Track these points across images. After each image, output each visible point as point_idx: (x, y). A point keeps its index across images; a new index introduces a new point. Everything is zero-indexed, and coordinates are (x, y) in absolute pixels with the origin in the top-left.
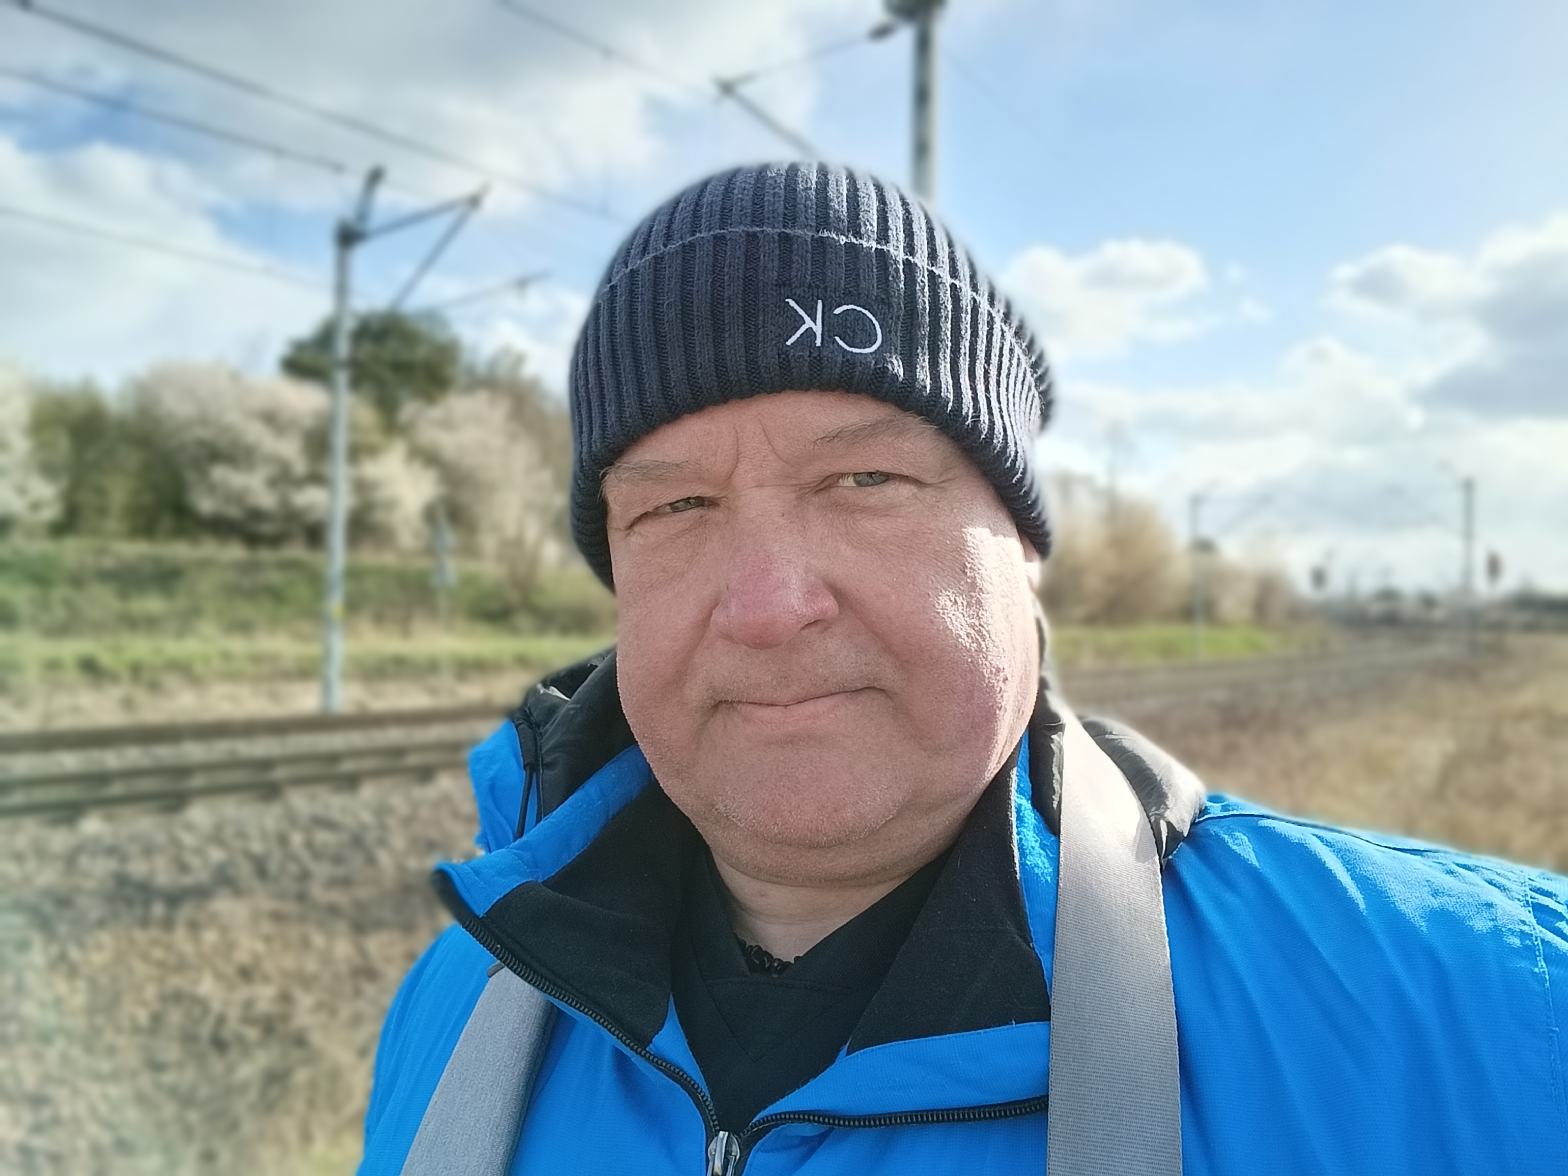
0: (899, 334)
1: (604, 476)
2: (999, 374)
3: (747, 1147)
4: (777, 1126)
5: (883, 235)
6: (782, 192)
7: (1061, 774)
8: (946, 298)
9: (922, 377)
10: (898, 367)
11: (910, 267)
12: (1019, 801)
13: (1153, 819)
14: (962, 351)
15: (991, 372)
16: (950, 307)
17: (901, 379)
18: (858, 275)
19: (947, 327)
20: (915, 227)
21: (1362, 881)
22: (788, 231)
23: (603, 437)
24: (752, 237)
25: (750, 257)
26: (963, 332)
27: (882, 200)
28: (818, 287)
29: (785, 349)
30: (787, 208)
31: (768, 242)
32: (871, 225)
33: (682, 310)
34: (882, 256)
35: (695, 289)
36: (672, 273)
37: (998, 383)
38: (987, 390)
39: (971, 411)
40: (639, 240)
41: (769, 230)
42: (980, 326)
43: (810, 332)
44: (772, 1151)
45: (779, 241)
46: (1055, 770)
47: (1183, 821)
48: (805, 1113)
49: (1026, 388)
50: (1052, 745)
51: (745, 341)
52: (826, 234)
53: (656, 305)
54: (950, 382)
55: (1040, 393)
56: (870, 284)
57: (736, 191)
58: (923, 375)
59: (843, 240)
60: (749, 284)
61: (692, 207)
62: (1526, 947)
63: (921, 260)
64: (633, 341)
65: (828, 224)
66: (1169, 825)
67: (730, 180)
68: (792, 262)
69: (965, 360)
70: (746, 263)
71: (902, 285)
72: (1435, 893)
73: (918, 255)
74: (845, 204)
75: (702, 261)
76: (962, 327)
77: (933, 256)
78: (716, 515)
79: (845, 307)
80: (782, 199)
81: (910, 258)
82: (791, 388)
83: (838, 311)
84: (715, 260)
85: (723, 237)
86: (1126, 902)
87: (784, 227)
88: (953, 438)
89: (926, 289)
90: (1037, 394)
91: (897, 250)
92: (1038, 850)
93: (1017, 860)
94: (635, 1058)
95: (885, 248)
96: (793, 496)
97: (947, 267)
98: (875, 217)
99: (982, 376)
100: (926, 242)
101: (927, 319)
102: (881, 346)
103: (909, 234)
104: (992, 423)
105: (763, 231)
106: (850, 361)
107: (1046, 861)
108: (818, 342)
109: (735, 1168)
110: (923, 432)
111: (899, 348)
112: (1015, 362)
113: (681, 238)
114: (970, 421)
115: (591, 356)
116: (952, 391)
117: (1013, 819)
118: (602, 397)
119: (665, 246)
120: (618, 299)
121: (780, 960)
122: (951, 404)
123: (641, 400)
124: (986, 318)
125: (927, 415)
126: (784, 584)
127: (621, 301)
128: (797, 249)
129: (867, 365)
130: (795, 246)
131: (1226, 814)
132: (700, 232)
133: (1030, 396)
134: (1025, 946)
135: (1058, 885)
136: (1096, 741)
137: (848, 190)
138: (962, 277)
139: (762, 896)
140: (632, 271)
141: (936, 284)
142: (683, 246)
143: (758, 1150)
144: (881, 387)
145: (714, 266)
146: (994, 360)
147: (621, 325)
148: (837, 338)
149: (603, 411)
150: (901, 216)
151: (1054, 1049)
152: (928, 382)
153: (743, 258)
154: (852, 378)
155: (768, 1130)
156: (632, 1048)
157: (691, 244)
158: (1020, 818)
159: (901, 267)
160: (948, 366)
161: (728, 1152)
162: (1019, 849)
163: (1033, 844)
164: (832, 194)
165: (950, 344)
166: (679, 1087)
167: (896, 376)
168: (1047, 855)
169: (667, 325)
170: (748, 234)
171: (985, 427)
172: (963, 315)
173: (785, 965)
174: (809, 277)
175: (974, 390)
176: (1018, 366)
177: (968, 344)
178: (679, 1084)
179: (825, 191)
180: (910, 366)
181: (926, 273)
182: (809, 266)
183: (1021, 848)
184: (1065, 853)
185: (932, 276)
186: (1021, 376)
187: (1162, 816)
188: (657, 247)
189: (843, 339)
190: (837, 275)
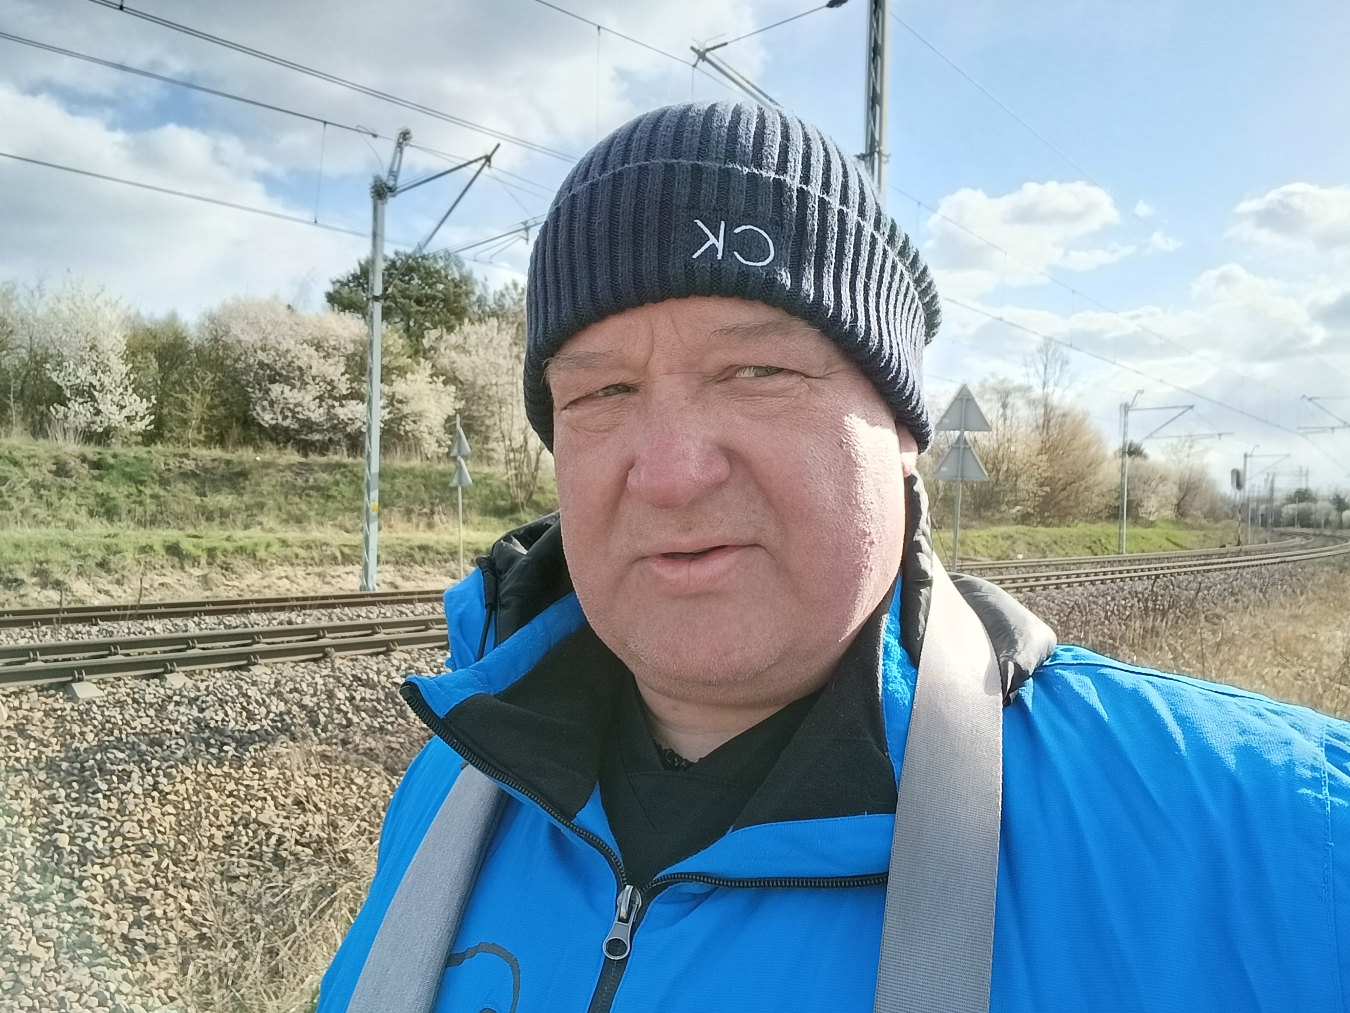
0: (789, 251)
1: (547, 364)
2: (879, 288)
3: (647, 899)
4: (672, 884)
5: (782, 167)
6: (699, 129)
7: (926, 620)
8: (833, 221)
9: (807, 287)
10: (786, 278)
11: (803, 194)
12: (888, 639)
13: (1002, 660)
14: (845, 267)
15: (871, 286)
16: (836, 229)
17: (787, 289)
18: (756, 200)
19: (832, 247)
20: (813, 160)
21: (1181, 720)
22: (700, 163)
23: (545, 333)
24: (669, 168)
25: (667, 184)
26: (846, 252)
27: (786, 136)
28: (722, 210)
29: (691, 261)
30: (701, 143)
31: (683, 172)
32: (773, 158)
33: (610, 228)
34: (779, 185)
35: (621, 211)
36: (603, 198)
37: (878, 295)
38: (866, 300)
39: (849, 317)
40: (582, 170)
41: (683, 161)
42: (862, 247)
43: (713, 248)
44: (667, 903)
45: (692, 171)
46: (921, 618)
47: (1030, 664)
48: (696, 874)
49: (909, 300)
50: (921, 598)
51: (659, 254)
52: (731, 166)
53: (589, 223)
54: (832, 292)
55: (923, 304)
56: (766, 208)
57: (661, 129)
58: (808, 286)
59: (746, 170)
60: (665, 206)
61: (625, 142)
62: (1314, 778)
63: (815, 189)
64: (571, 254)
65: (735, 157)
66: (1017, 666)
67: (658, 119)
68: (701, 189)
69: (847, 275)
70: (663, 189)
71: (794, 210)
72: (1243, 732)
73: (813, 184)
74: (751, 140)
75: (628, 187)
76: (846, 247)
77: (826, 186)
78: (634, 399)
79: (744, 227)
80: (699, 135)
81: (804, 187)
82: (695, 294)
83: (737, 230)
84: (639, 187)
85: (646, 167)
86: (969, 725)
87: (698, 159)
88: (834, 340)
89: (817, 212)
90: (920, 305)
91: (793, 181)
92: (899, 679)
93: (880, 686)
94: (563, 829)
95: (782, 177)
96: (695, 383)
97: (838, 195)
98: (777, 152)
99: (862, 289)
100: (821, 172)
101: (815, 239)
102: (773, 260)
103: (807, 165)
104: (868, 329)
105: (678, 163)
106: (745, 273)
107: (906, 688)
108: (719, 256)
109: (638, 914)
110: (806, 334)
111: (788, 263)
112: (897, 277)
113: (614, 168)
114: (848, 325)
115: (539, 266)
116: (833, 300)
117: (881, 653)
118: (546, 299)
119: (600, 175)
120: (561, 218)
121: (686, 760)
122: (831, 311)
123: (574, 302)
124: (869, 239)
125: (811, 319)
126: (684, 456)
127: (563, 219)
128: (706, 178)
129: (759, 276)
130: (705, 175)
131: (1075, 662)
132: (628, 163)
133: (914, 306)
134: (881, 754)
135: (912, 707)
136: (964, 598)
137: (757, 127)
138: (851, 204)
139: (675, 709)
140: (573, 195)
141: (825, 209)
142: (614, 174)
143: (657, 902)
144: (770, 295)
145: (638, 191)
146: (875, 275)
147: (562, 240)
148: (736, 253)
149: (546, 312)
150: (801, 152)
151: (896, 835)
152: (812, 292)
153: (661, 186)
154: (747, 286)
155: (665, 887)
156: (559, 821)
157: (621, 173)
158: (887, 653)
159: (795, 194)
160: (831, 279)
161: (632, 902)
162: (883, 677)
163: (896, 674)
164: (741, 131)
165: (834, 261)
166: (597, 851)
167: (784, 286)
168: (908, 684)
169: (597, 241)
170: (666, 165)
171: (862, 332)
172: (848, 237)
173: (690, 764)
174: (714, 202)
175: (853, 300)
176: (900, 281)
177: (850, 261)
178: (597, 849)
179: (736, 128)
180: (797, 277)
181: (817, 200)
182: (715, 193)
183: (885, 677)
184: (921, 685)
185: (822, 202)
186: (903, 289)
187: (1011, 658)
188: (595, 175)
189: (740, 255)
190: (738, 201)
